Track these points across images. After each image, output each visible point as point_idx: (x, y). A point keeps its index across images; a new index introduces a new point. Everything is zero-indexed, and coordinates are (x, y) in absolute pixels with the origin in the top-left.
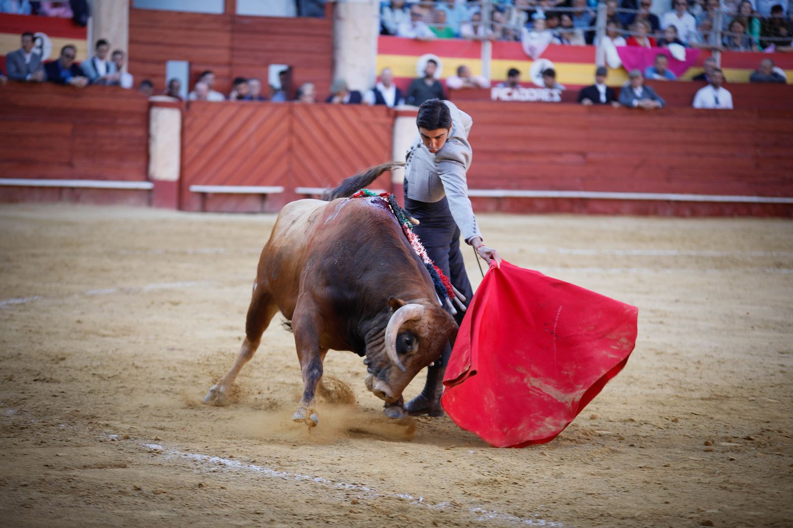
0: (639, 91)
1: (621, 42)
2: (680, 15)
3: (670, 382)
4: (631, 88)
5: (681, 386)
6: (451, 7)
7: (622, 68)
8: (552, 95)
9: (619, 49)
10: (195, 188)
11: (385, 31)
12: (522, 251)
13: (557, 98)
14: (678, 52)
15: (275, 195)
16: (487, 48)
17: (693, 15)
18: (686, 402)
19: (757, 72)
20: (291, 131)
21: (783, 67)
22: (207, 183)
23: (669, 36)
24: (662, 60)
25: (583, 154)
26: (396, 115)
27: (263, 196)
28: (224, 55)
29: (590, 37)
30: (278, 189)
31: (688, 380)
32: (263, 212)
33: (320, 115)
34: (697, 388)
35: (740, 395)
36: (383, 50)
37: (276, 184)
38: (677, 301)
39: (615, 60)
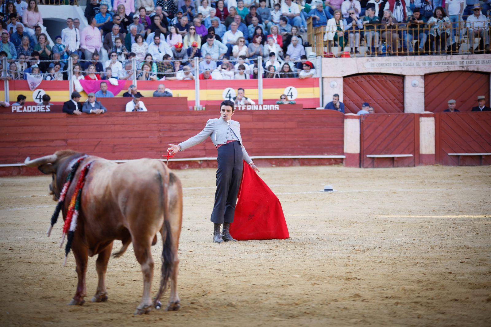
0: (93, 105)
1: (82, 77)
3: (120, 264)
4: (89, 102)
5: (126, 265)
7: (83, 91)
8: (45, 109)
9: (81, 81)
12: (34, 196)
13: (49, 110)
14: (114, 82)
16: (7, 84)
17: (121, 62)
18: (129, 274)
19: (157, 91)
21: (171, 88)
25: (65, 140)
31: (129, 262)
34: (134, 266)
35: (158, 268)
39: (79, 88)
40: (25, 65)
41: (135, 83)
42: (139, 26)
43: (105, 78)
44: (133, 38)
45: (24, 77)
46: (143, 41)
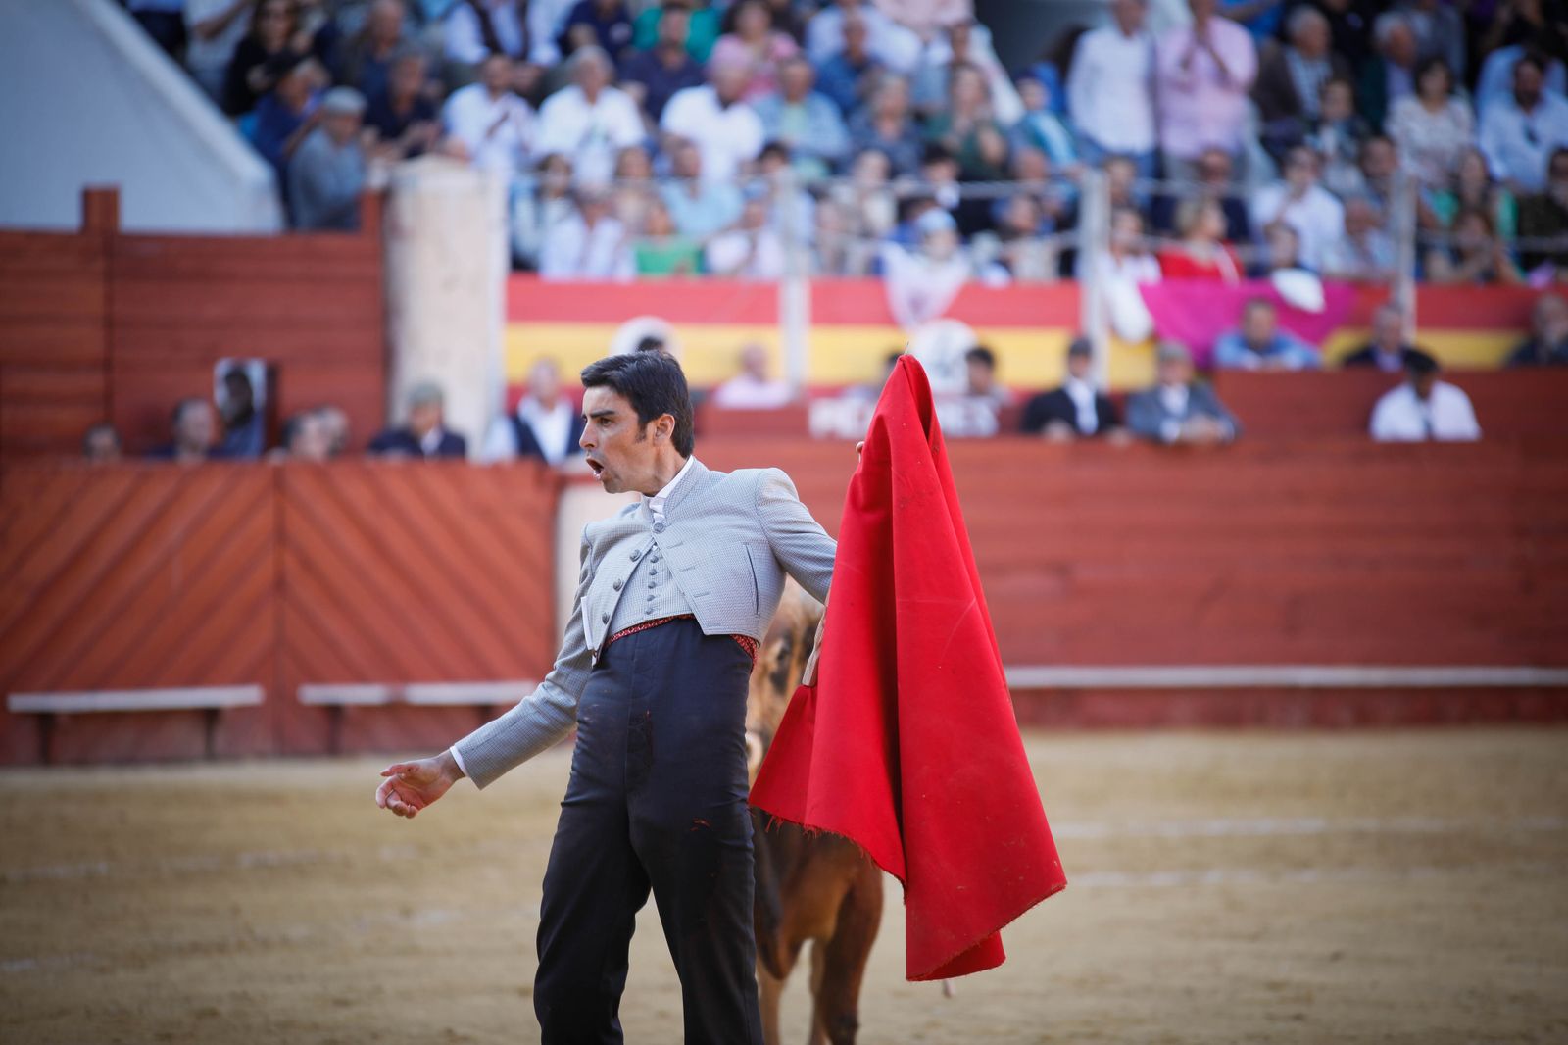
1: (1150, 271)
2: (1298, 195)
4: (1158, 391)
6: (694, 194)
10: (20, 702)
11: (521, 264)
14: (1302, 291)
15: (243, 711)
16: (795, 299)
20: (281, 536)
22: (55, 686)
23: (1278, 251)
24: (1262, 318)
25: (1060, 569)
26: (561, 484)
27: (210, 716)
28: (89, 341)
29: (1067, 263)
30: (250, 695)
32: (211, 756)
33: (357, 492)
36: (519, 311)
37: (243, 679)
38: (1336, 957)
39: (1135, 318)
40: (880, 211)
41: (1407, 294)
42: (1438, 19)
43: (1257, 272)
44: (1398, 79)
45: (876, 268)
46: (1450, 91)
